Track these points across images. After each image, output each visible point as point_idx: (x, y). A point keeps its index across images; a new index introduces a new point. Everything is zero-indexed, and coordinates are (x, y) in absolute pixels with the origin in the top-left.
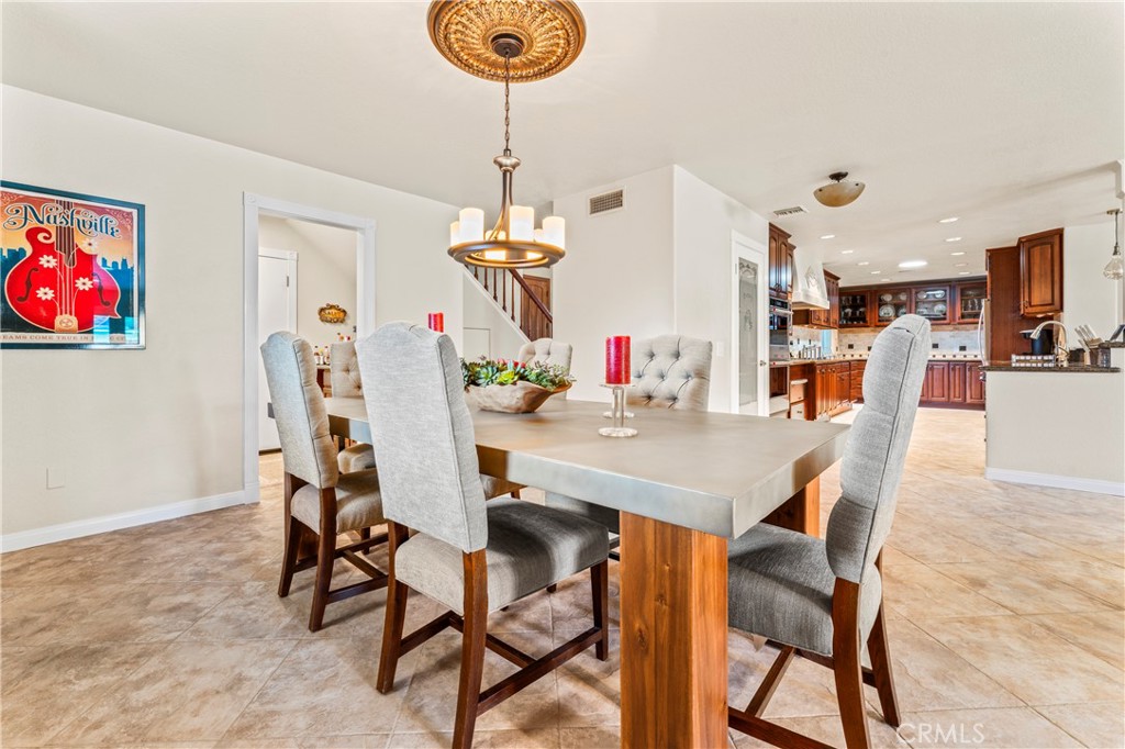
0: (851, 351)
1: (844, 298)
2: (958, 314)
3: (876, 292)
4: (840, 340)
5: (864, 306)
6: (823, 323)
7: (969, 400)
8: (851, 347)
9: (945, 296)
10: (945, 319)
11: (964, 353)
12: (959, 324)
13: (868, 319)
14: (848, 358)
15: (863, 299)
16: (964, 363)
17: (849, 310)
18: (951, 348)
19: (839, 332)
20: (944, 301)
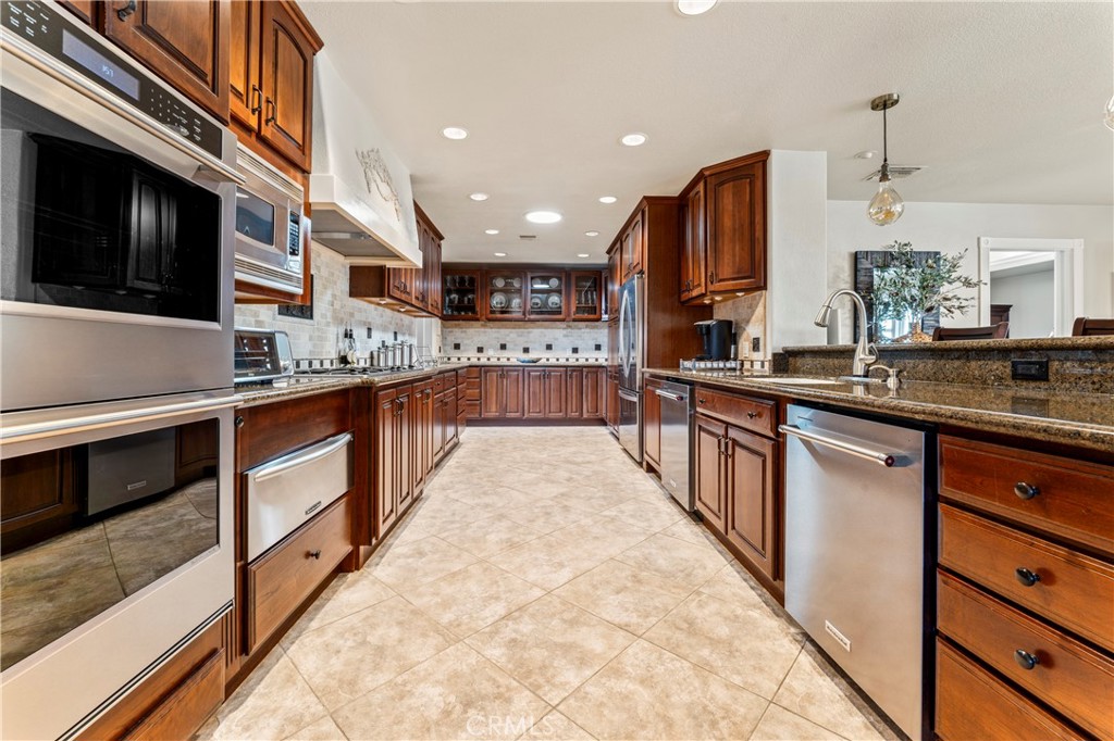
0: (457, 354)
1: (449, 278)
2: (573, 309)
3: (488, 272)
4: (444, 338)
5: (473, 292)
6: (414, 302)
7: (585, 416)
8: (457, 347)
9: (560, 285)
10: (560, 313)
11: (576, 356)
12: (574, 320)
13: (478, 309)
14: (454, 364)
15: (472, 281)
16: (580, 368)
17: (454, 296)
18: (564, 349)
19: (443, 326)
20: (558, 291)
